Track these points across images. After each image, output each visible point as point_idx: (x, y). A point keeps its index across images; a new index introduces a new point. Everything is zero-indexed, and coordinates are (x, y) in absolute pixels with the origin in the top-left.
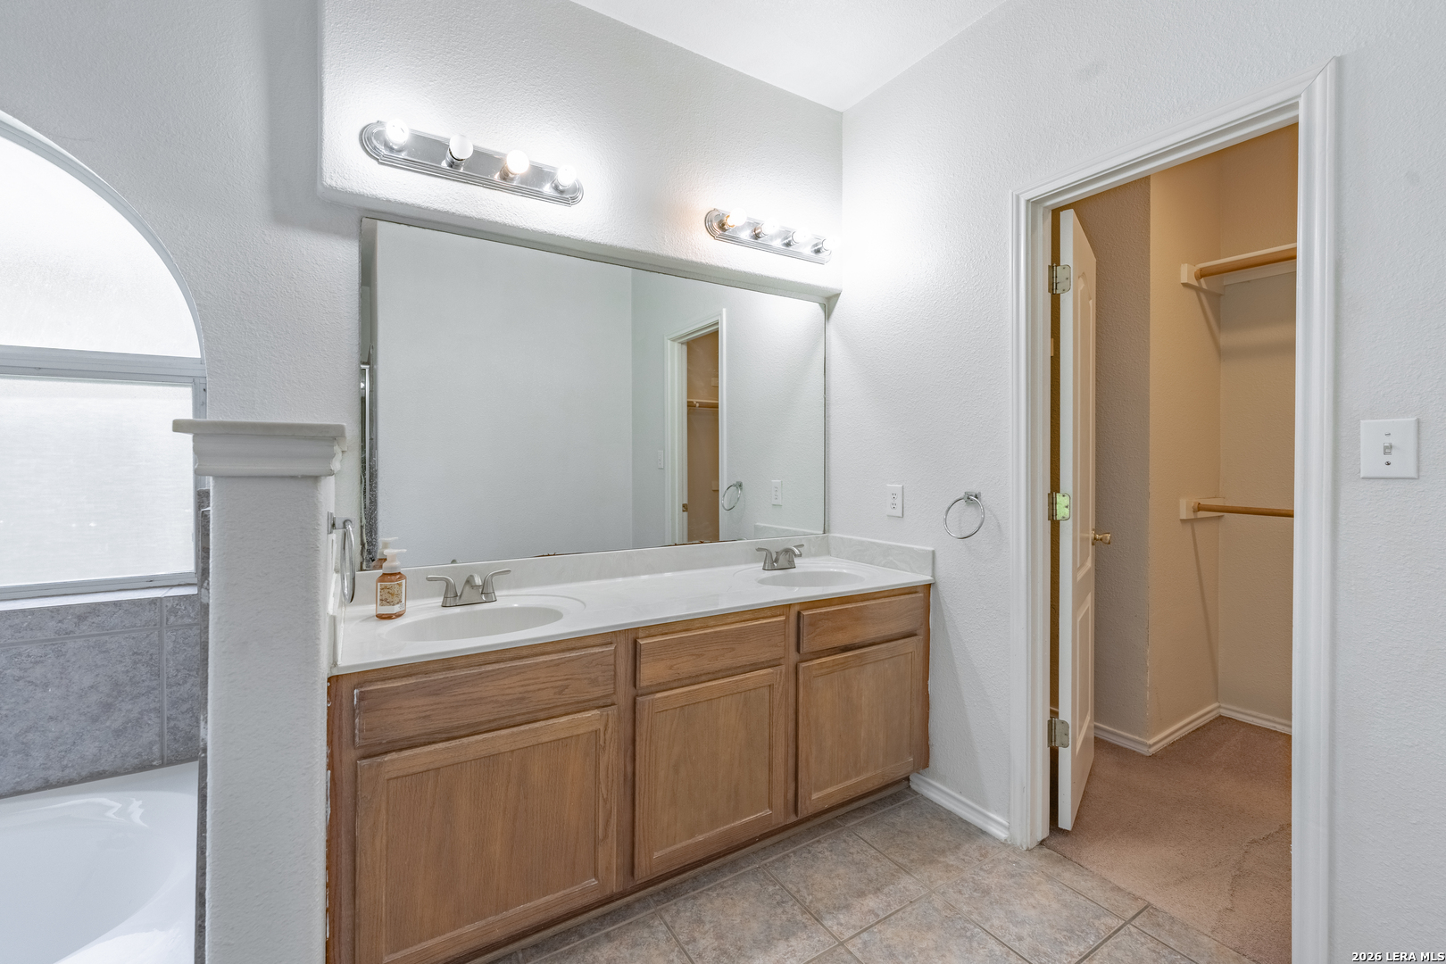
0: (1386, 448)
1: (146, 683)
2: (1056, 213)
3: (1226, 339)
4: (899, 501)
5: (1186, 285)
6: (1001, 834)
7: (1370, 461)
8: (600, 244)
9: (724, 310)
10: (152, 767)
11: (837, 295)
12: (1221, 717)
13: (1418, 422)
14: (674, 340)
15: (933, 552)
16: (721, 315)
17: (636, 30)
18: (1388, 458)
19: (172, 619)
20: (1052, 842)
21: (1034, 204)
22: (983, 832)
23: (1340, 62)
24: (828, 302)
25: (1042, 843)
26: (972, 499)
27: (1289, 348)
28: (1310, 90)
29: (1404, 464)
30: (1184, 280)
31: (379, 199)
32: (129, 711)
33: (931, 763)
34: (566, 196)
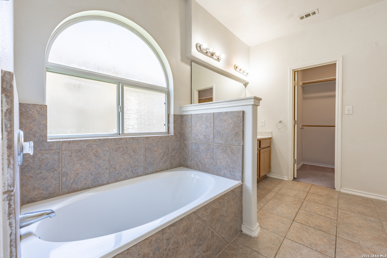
0: (349, 110)
1: (168, 152)
2: (295, 72)
3: (307, 96)
4: (264, 123)
5: (301, 86)
6: (287, 179)
7: (346, 112)
8: (222, 70)
9: (214, 84)
10: (168, 169)
11: (248, 83)
12: (303, 164)
13: (352, 106)
14: (196, 90)
15: (272, 132)
16: (214, 85)
17: (227, 28)
18: (349, 111)
19: (171, 140)
20: (294, 180)
21: (293, 70)
22: (283, 180)
23: (343, 56)
24: (246, 85)
25: (293, 180)
26: (280, 122)
27: (334, 96)
28: (339, 59)
29: (351, 112)
30: (301, 85)
31: (197, 58)
32: (166, 158)
33: (271, 171)
34: (218, 60)
